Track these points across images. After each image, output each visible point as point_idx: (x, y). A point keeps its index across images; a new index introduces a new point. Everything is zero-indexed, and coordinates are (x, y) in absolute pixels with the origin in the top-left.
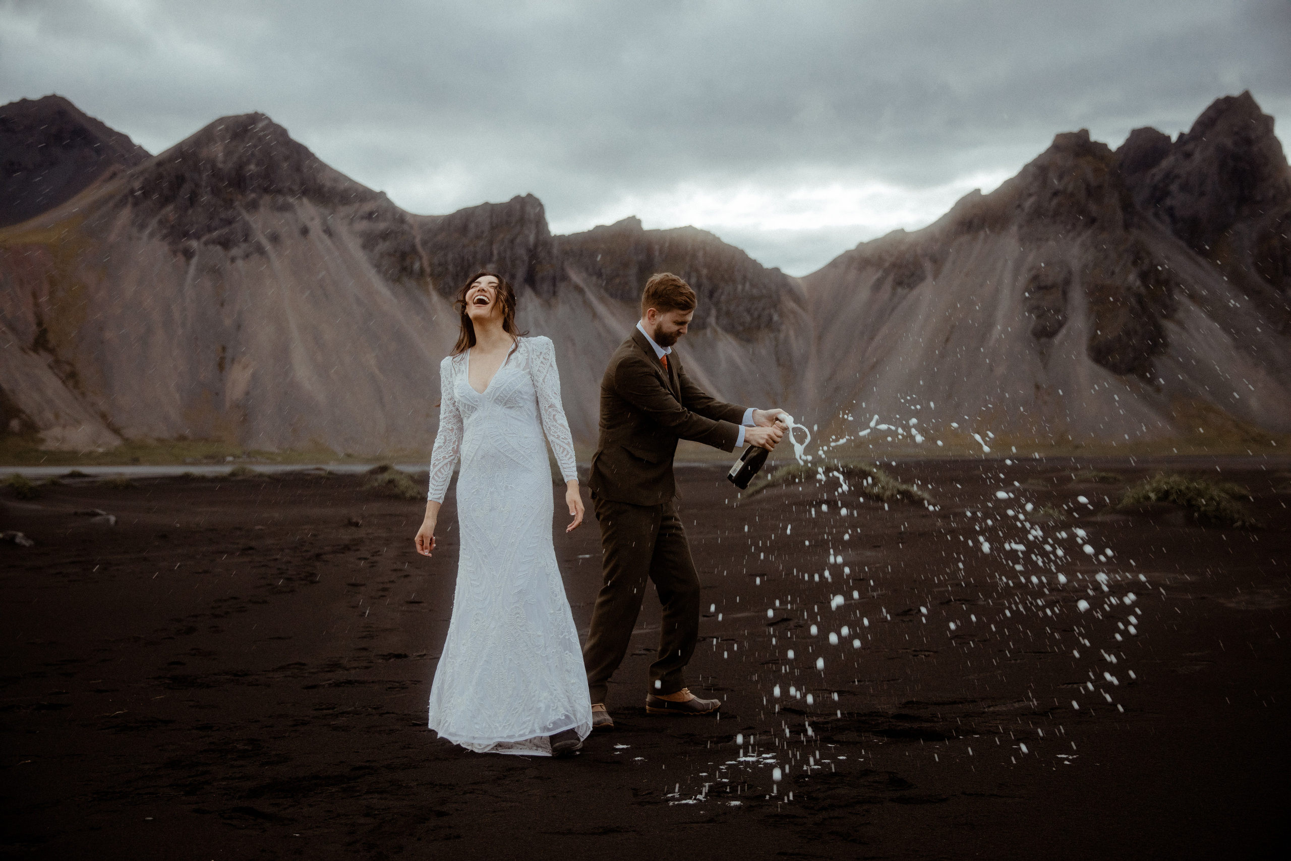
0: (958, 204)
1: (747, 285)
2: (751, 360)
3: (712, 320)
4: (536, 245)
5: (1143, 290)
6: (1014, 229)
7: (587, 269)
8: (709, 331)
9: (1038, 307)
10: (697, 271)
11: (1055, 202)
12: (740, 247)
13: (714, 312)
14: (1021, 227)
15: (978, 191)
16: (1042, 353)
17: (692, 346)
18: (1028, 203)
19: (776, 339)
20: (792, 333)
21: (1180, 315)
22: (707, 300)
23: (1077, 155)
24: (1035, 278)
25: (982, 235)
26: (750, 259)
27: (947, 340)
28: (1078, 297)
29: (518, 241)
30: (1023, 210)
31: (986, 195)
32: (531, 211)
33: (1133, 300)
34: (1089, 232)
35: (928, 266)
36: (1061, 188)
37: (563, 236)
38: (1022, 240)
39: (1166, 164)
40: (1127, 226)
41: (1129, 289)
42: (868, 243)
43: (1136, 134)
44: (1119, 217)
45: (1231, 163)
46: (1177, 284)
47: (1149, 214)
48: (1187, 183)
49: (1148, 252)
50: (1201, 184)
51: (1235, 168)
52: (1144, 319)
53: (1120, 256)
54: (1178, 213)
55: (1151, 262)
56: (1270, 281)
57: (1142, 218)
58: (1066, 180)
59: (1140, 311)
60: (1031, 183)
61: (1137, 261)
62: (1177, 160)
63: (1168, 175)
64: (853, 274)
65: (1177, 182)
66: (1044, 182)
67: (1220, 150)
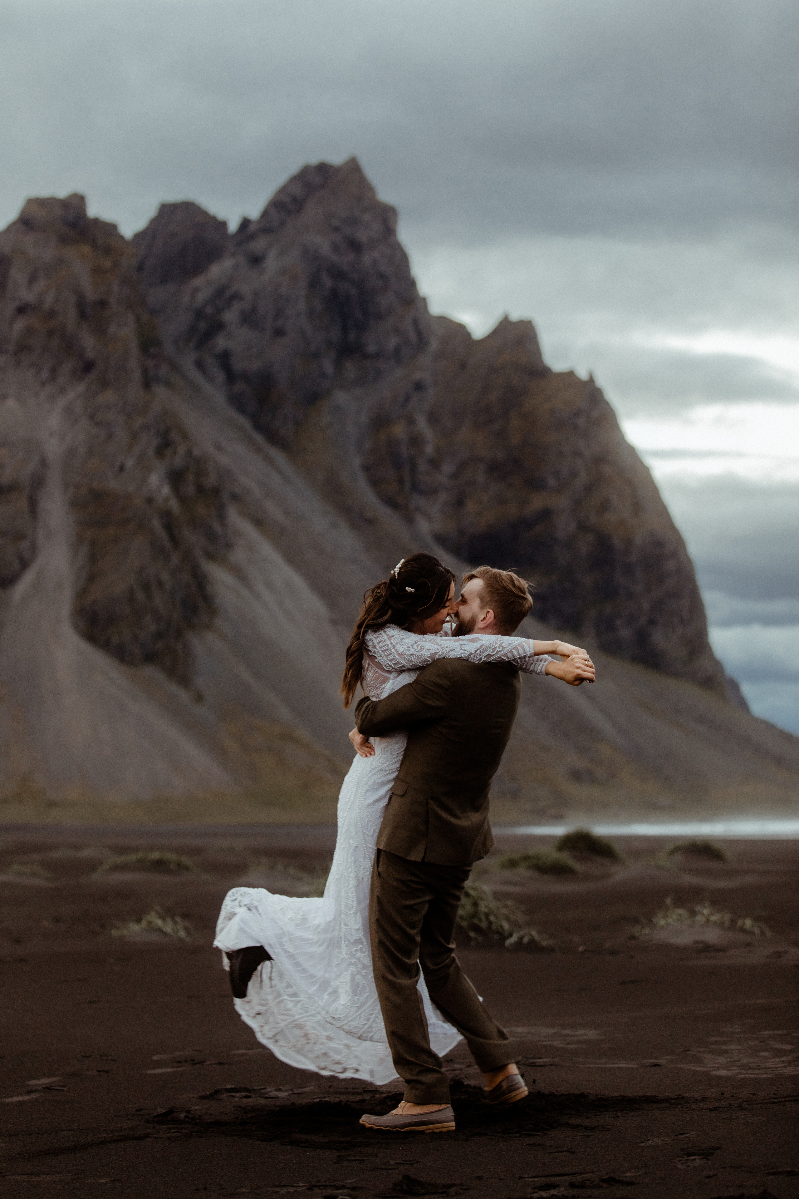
5: (174, 505)
11: (19, 325)
21: (238, 555)
23: (63, 240)
28: (56, 509)
33: (157, 524)
34: (81, 387)
36: (27, 295)
39: (216, 271)
40: (147, 383)
41: (150, 501)
43: (168, 211)
44: (134, 363)
45: (328, 282)
46: (235, 497)
47: (188, 363)
48: (254, 310)
49: (185, 436)
50: (279, 313)
51: (334, 292)
52: (175, 559)
53: (134, 437)
54: (238, 365)
55: (189, 452)
56: (391, 502)
57: (176, 368)
58: (41, 284)
59: (168, 545)
61: (163, 448)
62: (237, 267)
63: (220, 292)
65: (237, 306)
66: (3, 285)
67: (310, 256)
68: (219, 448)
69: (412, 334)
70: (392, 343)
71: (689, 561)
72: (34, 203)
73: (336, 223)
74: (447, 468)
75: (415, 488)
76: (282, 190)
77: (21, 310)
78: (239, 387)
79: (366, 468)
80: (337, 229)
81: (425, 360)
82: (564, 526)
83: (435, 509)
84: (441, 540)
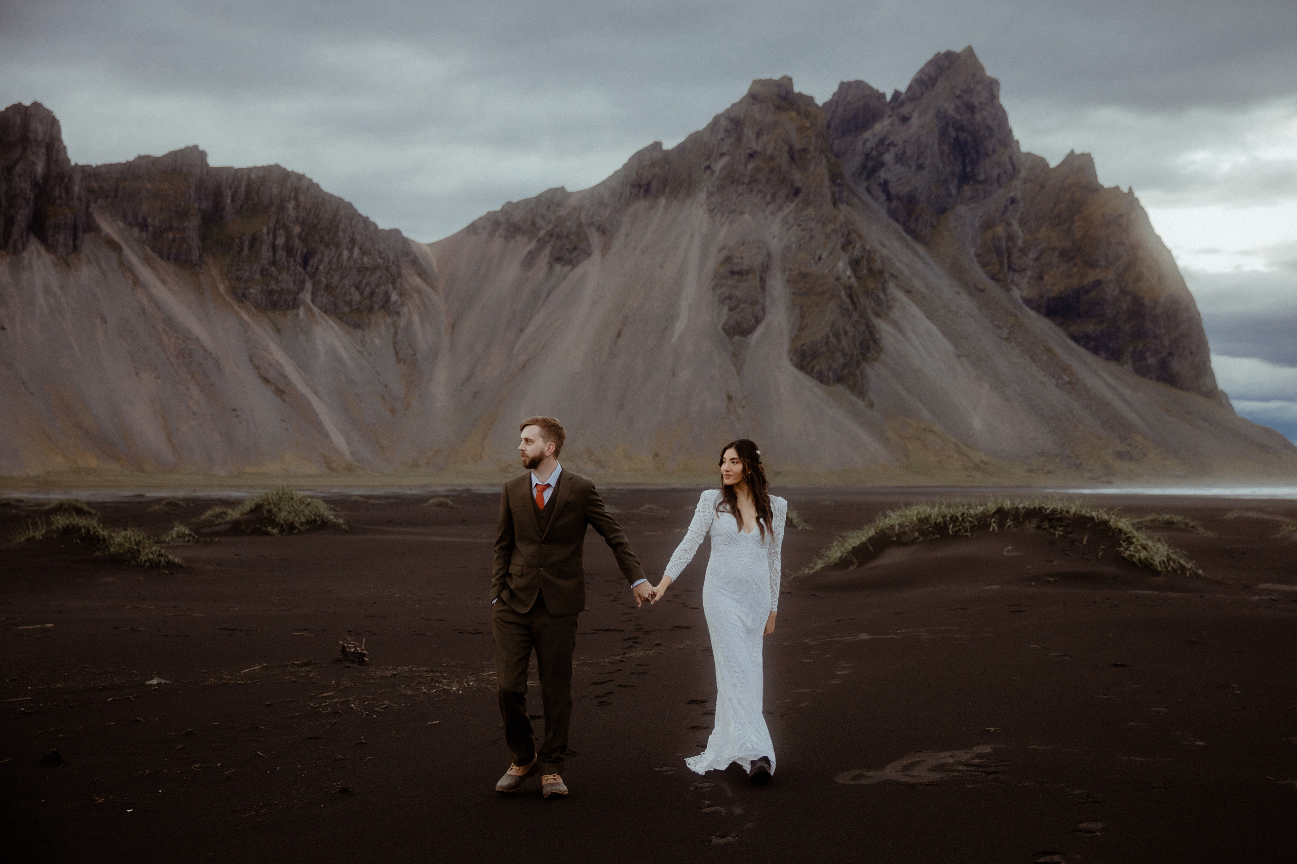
0: (632, 159)
1: (356, 250)
2: (360, 352)
3: (307, 296)
4: (46, 177)
5: (853, 281)
6: (702, 196)
7: (125, 216)
8: (302, 312)
9: (730, 298)
10: (286, 228)
11: (751, 166)
12: (347, 199)
13: (309, 285)
14: (710, 194)
15: (657, 145)
16: (734, 355)
17: (278, 331)
18: (720, 165)
19: (395, 324)
20: (416, 318)
21: (896, 313)
22: (299, 268)
23: (778, 108)
24: (728, 260)
25: (663, 201)
26: (360, 215)
27: (619, 335)
28: (777, 286)
29: (18, 169)
30: (713, 172)
31: (668, 151)
32: (39, 129)
33: (843, 293)
34: (792, 206)
35: (595, 239)
36: (756, 146)
37: (90, 166)
38: (711, 211)
39: (880, 127)
40: (835, 202)
41: (838, 279)
42: (517, 205)
43: (845, 88)
44: (826, 190)
45: (953, 134)
46: (893, 276)
47: (861, 189)
48: (903, 153)
49: (860, 237)
50: (920, 155)
51: (956, 139)
52: (855, 316)
53: (827, 237)
54: (893, 189)
55: (863, 247)
56: (994, 278)
57: (852, 192)
58: (765, 138)
59: (850, 307)
60: (723, 140)
61: (847, 244)
62: (892, 124)
63: (881, 142)
64: (497, 243)
65: (893, 150)
66: (739, 139)
67: (941, 115)
68: (882, 244)
69: (1009, 166)
70: (995, 173)
71: (1198, 314)
72: (757, 83)
73: (958, 93)
74: (1032, 255)
75: (1010, 268)
76: (922, 71)
77: (752, 156)
79: (978, 256)
80: (959, 97)
81: (1017, 183)
82: (1111, 291)
83: (1024, 282)
84: (1028, 302)
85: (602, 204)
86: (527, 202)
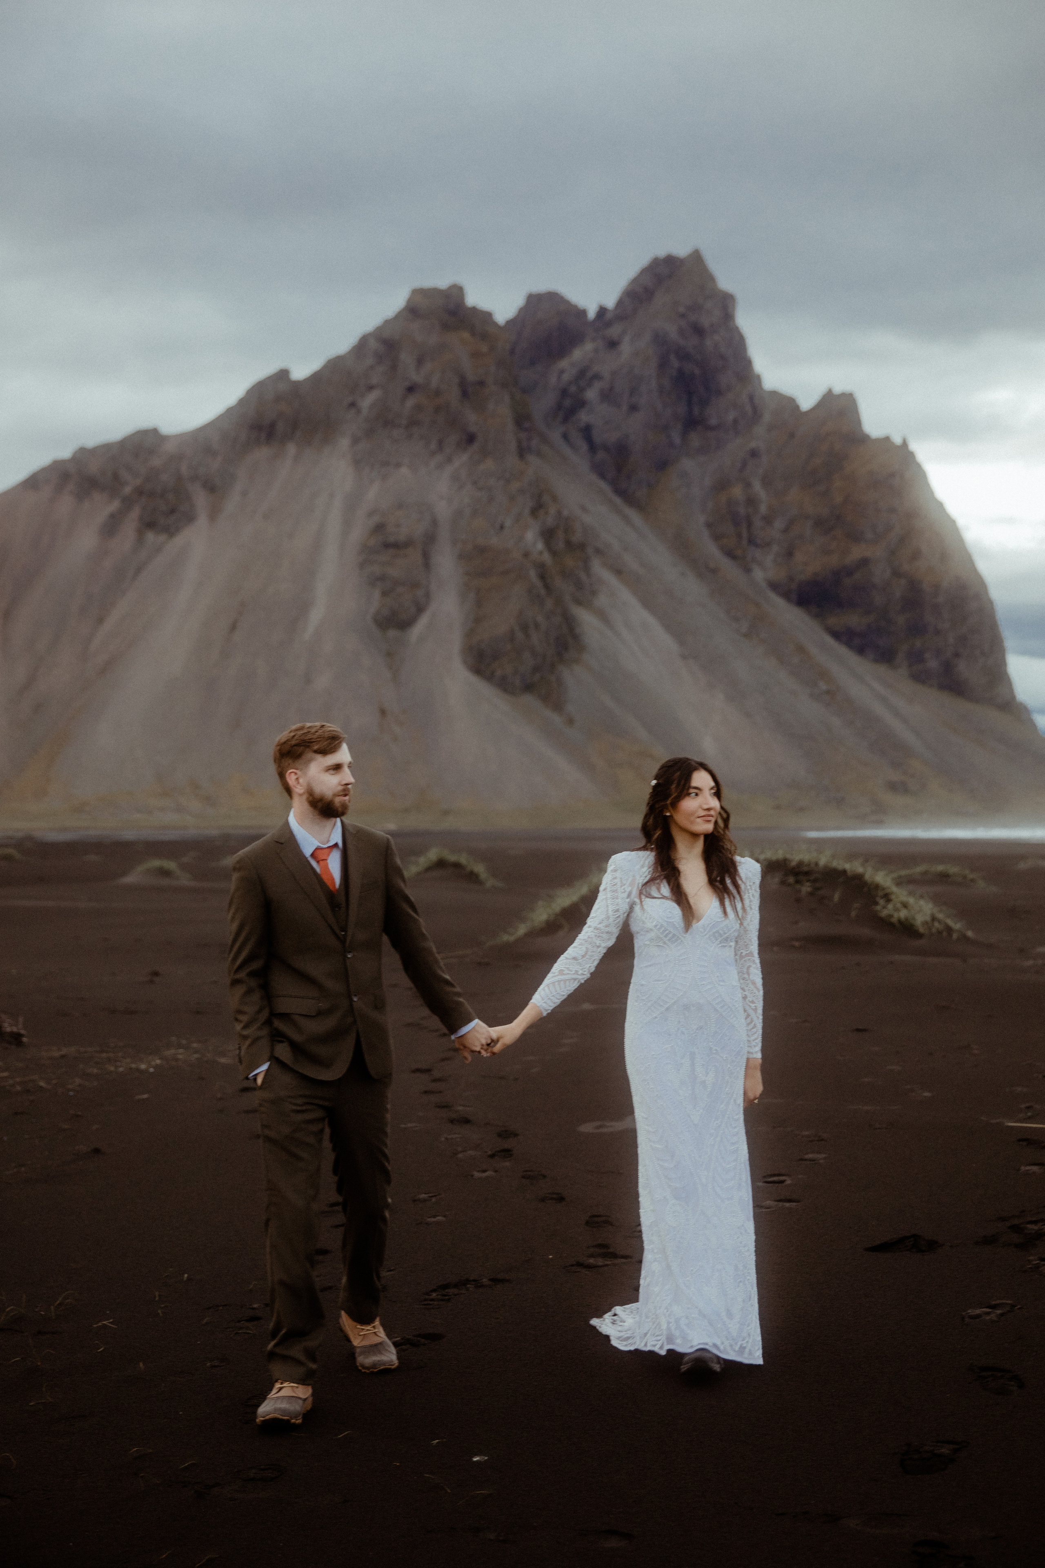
0: (251, 392)
5: (547, 557)
6: (344, 443)
9: (382, 578)
11: (410, 402)
14: (355, 441)
15: (283, 375)
16: (389, 655)
18: (367, 402)
21: (602, 600)
24: (379, 528)
25: (291, 449)
27: (234, 628)
28: (446, 563)
30: (359, 411)
31: (297, 384)
33: (533, 574)
34: (465, 457)
35: (200, 499)
36: (416, 377)
38: (357, 463)
39: (579, 354)
40: (522, 452)
41: (526, 555)
42: (94, 451)
43: (535, 301)
44: (510, 436)
45: (675, 363)
46: (598, 551)
47: (555, 436)
48: (611, 389)
49: (555, 499)
50: (633, 391)
51: (680, 371)
52: (549, 604)
53: (512, 498)
54: (599, 437)
55: (559, 513)
56: (730, 554)
57: (545, 440)
58: (428, 367)
59: (543, 592)
60: (372, 367)
61: (537, 509)
62: (596, 351)
63: (582, 373)
64: (66, 503)
65: (597, 385)
66: (394, 367)
67: (660, 340)
68: (584, 509)
69: (748, 409)
70: (731, 416)
71: (991, 602)
72: (418, 293)
73: (682, 310)
74: (779, 524)
75: (751, 541)
76: (635, 281)
77: (411, 389)
78: (601, 455)
79: (709, 525)
80: (683, 316)
81: (760, 430)
82: (880, 573)
83: (769, 560)
84: (774, 586)
85: (209, 451)
86: (106, 448)
